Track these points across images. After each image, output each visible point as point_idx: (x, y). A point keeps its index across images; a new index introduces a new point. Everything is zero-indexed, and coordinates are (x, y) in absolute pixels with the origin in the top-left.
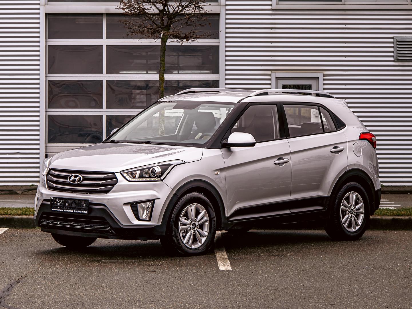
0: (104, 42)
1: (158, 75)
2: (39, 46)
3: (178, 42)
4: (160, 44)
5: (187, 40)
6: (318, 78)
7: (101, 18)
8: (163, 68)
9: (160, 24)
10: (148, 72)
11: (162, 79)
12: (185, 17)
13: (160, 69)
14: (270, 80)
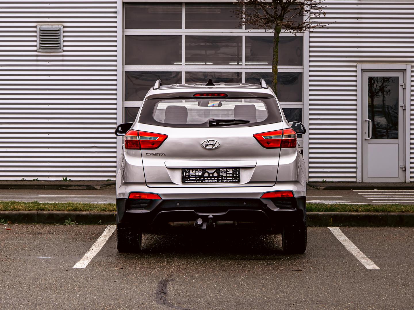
0: (184, 32)
1: (271, 67)
2: (116, 36)
3: (290, 33)
4: (273, 34)
5: (301, 30)
6: (406, 70)
7: (180, 7)
8: (277, 59)
9: (273, 14)
10: (207, 63)
11: (275, 71)
12: (299, 7)
13: (273, 61)
14: (356, 71)
